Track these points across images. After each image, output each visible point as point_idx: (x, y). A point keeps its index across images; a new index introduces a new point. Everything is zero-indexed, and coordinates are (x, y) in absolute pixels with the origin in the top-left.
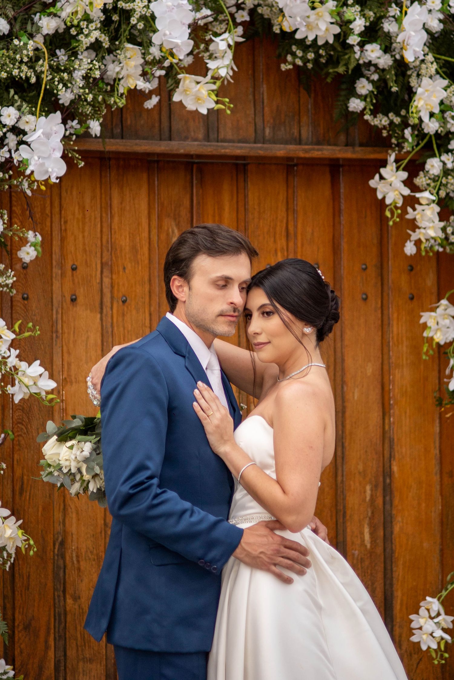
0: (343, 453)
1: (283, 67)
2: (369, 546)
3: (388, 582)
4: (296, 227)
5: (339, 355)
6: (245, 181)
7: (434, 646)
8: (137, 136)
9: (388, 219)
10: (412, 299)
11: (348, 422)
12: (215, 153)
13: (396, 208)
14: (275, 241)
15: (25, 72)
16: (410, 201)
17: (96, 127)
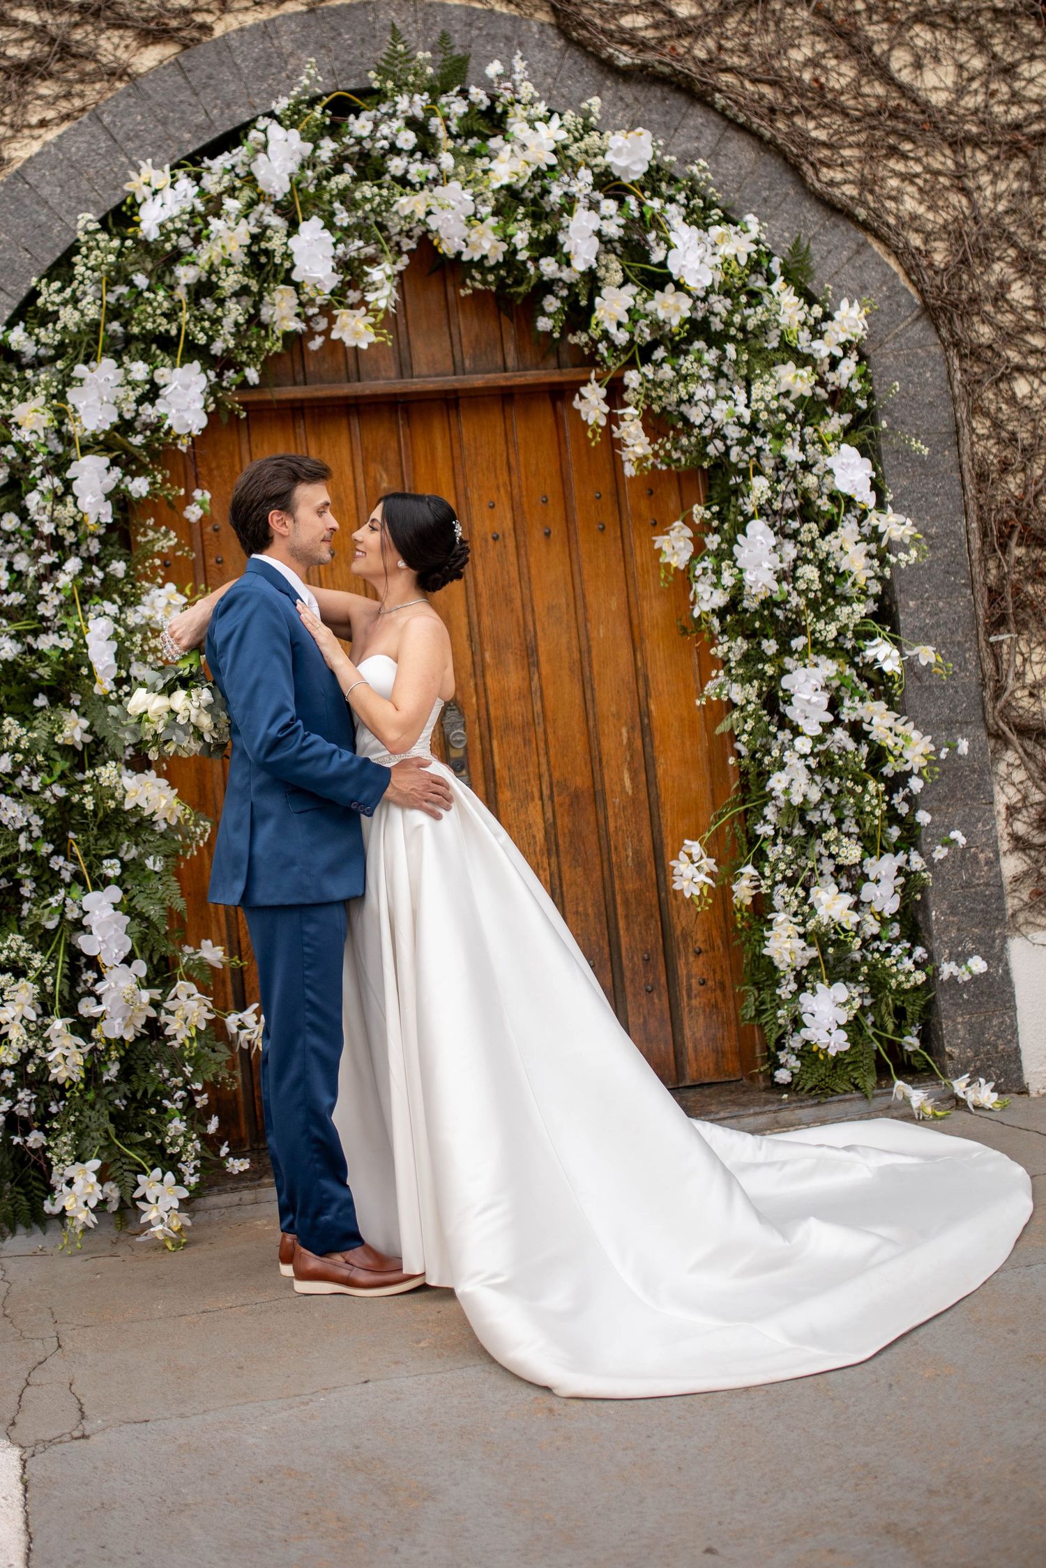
0: (593, 695)
1: (462, 293)
2: (630, 792)
3: (656, 829)
4: (518, 460)
5: (578, 591)
6: (458, 416)
7: (697, 893)
8: (322, 381)
9: (590, 441)
10: (655, 524)
11: (595, 662)
12: (404, 390)
13: (599, 426)
14: (496, 477)
15: (164, 325)
16: (613, 419)
17: (252, 375)
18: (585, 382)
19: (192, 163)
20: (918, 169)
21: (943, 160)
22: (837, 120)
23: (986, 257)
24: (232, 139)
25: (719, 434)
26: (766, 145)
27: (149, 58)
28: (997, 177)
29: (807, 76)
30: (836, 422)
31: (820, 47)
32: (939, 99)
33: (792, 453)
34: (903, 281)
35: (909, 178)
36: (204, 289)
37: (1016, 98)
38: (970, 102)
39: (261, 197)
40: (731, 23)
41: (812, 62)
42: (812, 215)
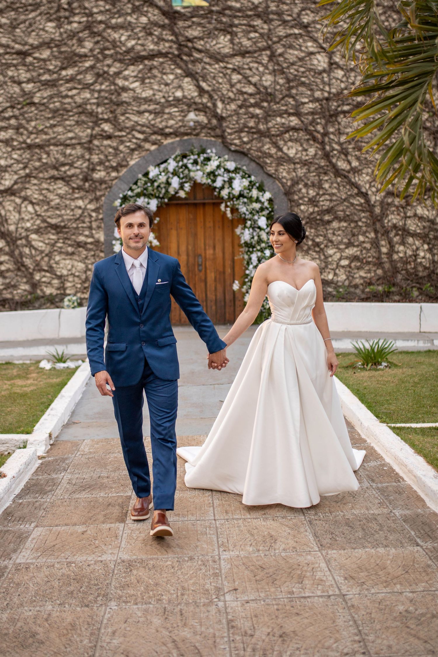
7: (237, 290)
9: (222, 213)
15: (152, 192)
16: (226, 210)
17: (166, 200)
18: (222, 203)
19: (158, 165)
20: (286, 168)
21: (292, 166)
22: (271, 159)
23: (297, 183)
24: (165, 161)
25: (245, 214)
26: (258, 164)
27: (153, 148)
28: (302, 169)
29: (267, 151)
30: (265, 212)
31: (270, 146)
32: (292, 155)
33: (256, 217)
34: (281, 188)
35: (284, 169)
36: (159, 186)
37: (307, 155)
38: (298, 156)
39: (168, 172)
40: (254, 142)
41: (269, 149)
42: (265, 176)
